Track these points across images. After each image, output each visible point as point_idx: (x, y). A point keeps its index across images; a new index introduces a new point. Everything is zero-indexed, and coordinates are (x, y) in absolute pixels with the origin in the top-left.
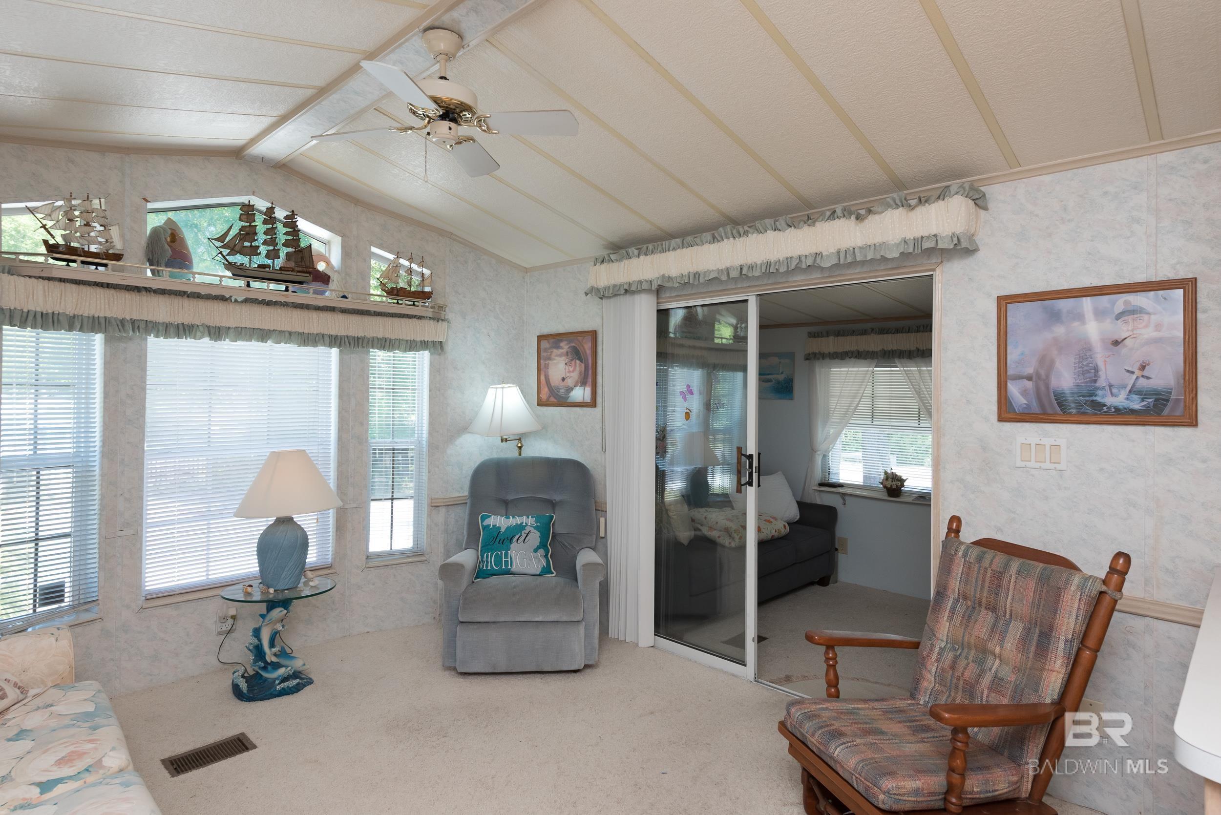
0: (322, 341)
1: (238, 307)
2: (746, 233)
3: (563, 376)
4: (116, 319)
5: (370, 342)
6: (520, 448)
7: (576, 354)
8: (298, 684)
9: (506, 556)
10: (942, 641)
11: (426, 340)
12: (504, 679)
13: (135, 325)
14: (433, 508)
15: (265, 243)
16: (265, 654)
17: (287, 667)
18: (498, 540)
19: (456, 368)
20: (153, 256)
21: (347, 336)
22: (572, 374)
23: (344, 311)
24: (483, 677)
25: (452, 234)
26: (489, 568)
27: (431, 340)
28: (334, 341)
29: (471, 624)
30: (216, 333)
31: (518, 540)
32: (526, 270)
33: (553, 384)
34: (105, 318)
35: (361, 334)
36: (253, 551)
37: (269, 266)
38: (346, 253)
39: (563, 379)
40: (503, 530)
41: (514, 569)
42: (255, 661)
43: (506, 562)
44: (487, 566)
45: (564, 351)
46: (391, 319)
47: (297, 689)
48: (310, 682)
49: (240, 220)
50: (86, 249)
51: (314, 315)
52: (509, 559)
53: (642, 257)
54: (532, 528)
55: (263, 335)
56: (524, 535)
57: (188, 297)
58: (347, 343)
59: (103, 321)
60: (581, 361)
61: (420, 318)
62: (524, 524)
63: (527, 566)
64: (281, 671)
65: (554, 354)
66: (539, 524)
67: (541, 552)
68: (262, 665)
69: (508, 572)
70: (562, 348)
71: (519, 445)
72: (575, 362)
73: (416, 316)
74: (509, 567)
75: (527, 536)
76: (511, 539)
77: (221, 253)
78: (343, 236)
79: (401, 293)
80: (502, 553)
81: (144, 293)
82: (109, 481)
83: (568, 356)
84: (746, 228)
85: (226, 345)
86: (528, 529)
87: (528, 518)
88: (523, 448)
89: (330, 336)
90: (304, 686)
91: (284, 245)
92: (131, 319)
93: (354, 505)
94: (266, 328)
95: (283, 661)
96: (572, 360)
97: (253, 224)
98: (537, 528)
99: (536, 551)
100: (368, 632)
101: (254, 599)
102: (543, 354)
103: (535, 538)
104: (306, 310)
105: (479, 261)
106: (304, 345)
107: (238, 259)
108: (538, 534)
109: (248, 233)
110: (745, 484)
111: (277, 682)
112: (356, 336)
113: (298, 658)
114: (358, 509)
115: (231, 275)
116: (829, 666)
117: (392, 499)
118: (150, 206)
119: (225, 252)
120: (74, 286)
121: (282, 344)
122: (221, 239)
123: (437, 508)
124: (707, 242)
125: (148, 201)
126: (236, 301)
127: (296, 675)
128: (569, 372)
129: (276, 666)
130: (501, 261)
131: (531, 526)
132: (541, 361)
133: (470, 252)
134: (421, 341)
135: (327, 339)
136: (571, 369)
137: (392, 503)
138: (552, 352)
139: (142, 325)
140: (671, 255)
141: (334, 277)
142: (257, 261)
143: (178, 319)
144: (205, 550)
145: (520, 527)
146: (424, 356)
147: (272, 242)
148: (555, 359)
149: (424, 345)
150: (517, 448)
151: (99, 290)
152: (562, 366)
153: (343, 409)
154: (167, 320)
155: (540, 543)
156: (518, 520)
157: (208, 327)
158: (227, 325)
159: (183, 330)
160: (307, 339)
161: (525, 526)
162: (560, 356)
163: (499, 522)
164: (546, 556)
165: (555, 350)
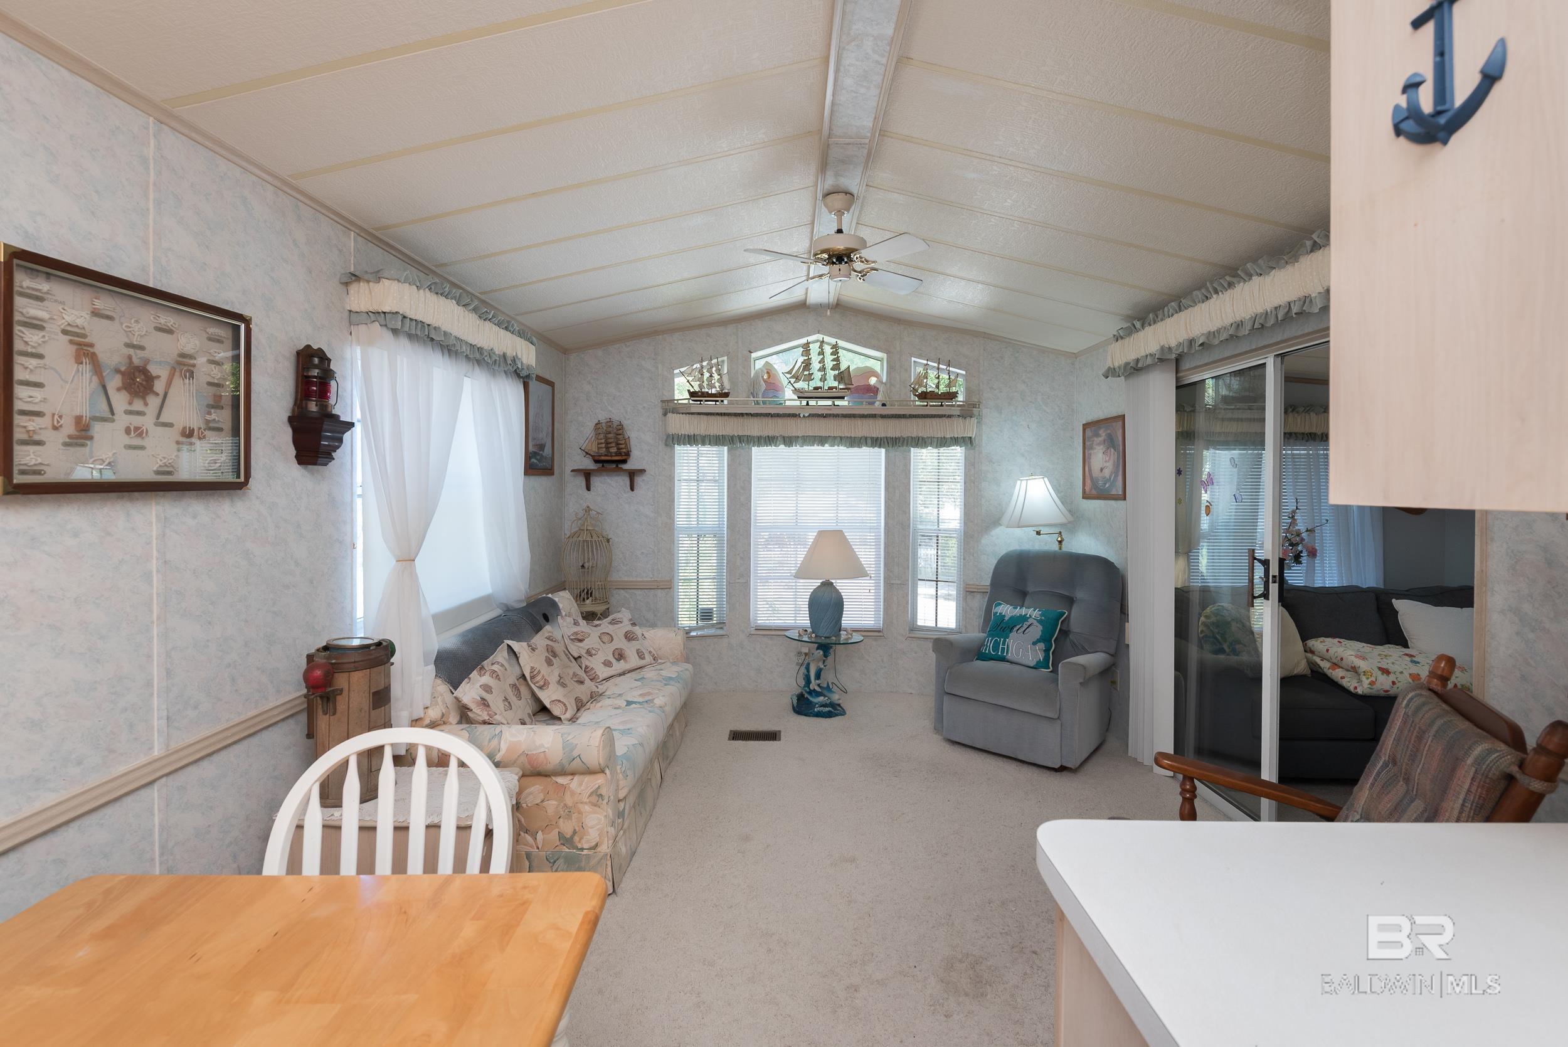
0: (864, 443)
1: (803, 421)
2: (1231, 285)
3: (1101, 466)
4: (728, 436)
5: (905, 441)
6: (1060, 542)
7: (1110, 442)
8: (830, 711)
9: (1004, 644)
10: (1357, 813)
11: (956, 436)
12: (983, 756)
13: (741, 439)
14: (968, 593)
15: (819, 370)
16: (811, 682)
17: (825, 696)
18: (1000, 627)
19: (992, 461)
20: (754, 390)
21: (886, 437)
22: (1108, 464)
23: (883, 417)
24: (964, 749)
25: (985, 333)
26: (987, 652)
27: (960, 436)
28: (876, 442)
29: (955, 697)
30: (789, 441)
31: (1018, 630)
32: (1075, 356)
33: (1094, 475)
34: (723, 435)
35: (898, 435)
36: (806, 604)
37: (821, 388)
38: (891, 368)
39: (1102, 470)
40: (1006, 618)
41: (1009, 656)
42: (805, 686)
43: (1003, 649)
44: (986, 650)
45: (1101, 439)
46: (924, 419)
47: (829, 715)
48: (843, 713)
49: (802, 355)
50: (710, 392)
51: (859, 422)
52: (1006, 647)
53: (1147, 328)
54: (1035, 621)
55: (822, 440)
56: (1025, 627)
57: (772, 416)
58: (886, 443)
59: (721, 438)
60: (1115, 450)
61: (950, 416)
62: (1028, 616)
63: (1022, 657)
64: (821, 699)
65: (1095, 443)
66: (1043, 618)
67: (1042, 645)
68: (808, 690)
69: (1003, 659)
70: (1100, 436)
71: (1059, 539)
72: (1111, 450)
73: (945, 415)
74: (1005, 654)
75: (1028, 628)
76: (1012, 628)
77: (790, 382)
78: (888, 352)
79: (928, 396)
80: (1000, 640)
81: (745, 416)
82: (732, 546)
83: (1105, 444)
84: (1228, 278)
85: (796, 450)
86: (1030, 621)
87: (1034, 610)
88: (1063, 543)
89: (872, 438)
90: (836, 715)
91: (832, 369)
92: (738, 435)
93: (899, 582)
94: (823, 434)
95: (825, 692)
96: (1108, 448)
97: (810, 357)
98: (1040, 622)
99: (1034, 643)
100: (911, 693)
101: (803, 639)
102: (1087, 443)
103: (1036, 631)
104: (853, 419)
105: (1017, 355)
106: (851, 447)
107: (801, 385)
108: (1040, 627)
109: (807, 365)
110: (1259, 596)
111: (817, 706)
112: (894, 436)
113: (835, 692)
114: (902, 586)
115: (797, 398)
116: (1184, 799)
117: (937, 581)
118: (754, 355)
119: (793, 380)
120: (705, 417)
121: (836, 447)
122: (790, 372)
123: (973, 594)
124: (1199, 302)
125: (751, 353)
126: (804, 416)
127: (833, 705)
128: (1106, 461)
129: (819, 694)
130: (1043, 351)
131: (1035, 619)
132: (1086, 451)
133: (1006, 348)
134: (951, 438)
135: (869, 441)
136: (1107, 459)
137: (937, 584)
138: (1093, 441)
139: (745, 439)
140: (1169, 322)
141: (881, 388)
142: (813, 384)
143: (765, 433)
144: (793, 604)
145: (1023, 619)
146: (958, 451)
147: (823, 369)
148: (1095, 449)
149: (956, 441)
150: (1057, 543)
151: (719, 418)
152: (1100, 455)
153: (889, 499)
154: (759, 435)
155: (1041, 636)
156: (1024, 611)
157: (784, 437)
158: (796, 435)
159: (770, 440)
160: (854, 442)
161: (1028, 618)
162: (1099, 444)
163: (1006, 610)
164: (1047, 651)
165: (1095, 439)
